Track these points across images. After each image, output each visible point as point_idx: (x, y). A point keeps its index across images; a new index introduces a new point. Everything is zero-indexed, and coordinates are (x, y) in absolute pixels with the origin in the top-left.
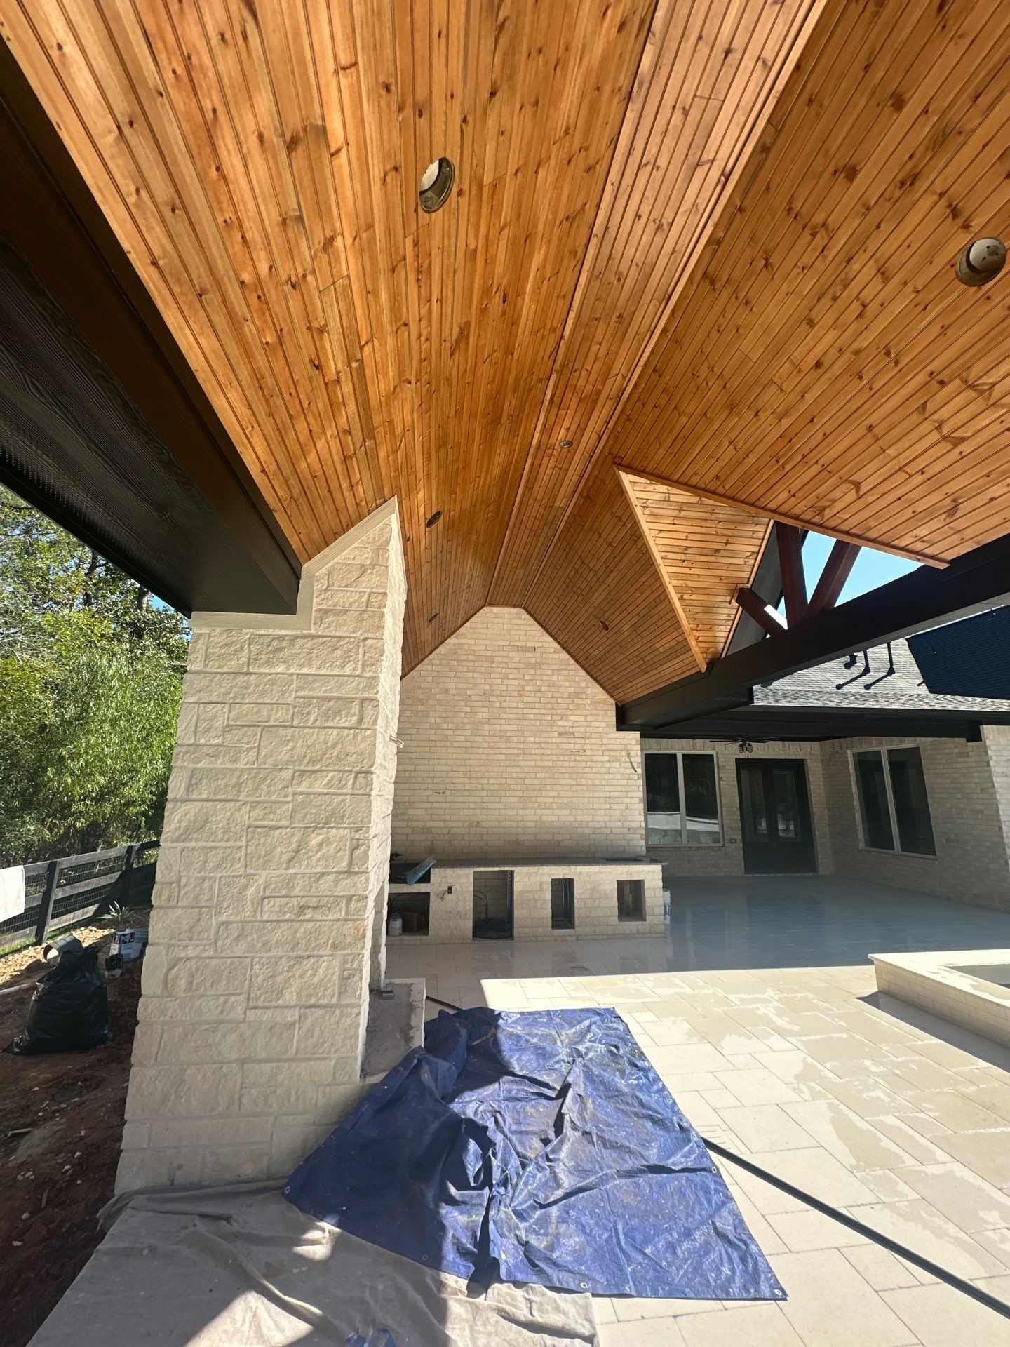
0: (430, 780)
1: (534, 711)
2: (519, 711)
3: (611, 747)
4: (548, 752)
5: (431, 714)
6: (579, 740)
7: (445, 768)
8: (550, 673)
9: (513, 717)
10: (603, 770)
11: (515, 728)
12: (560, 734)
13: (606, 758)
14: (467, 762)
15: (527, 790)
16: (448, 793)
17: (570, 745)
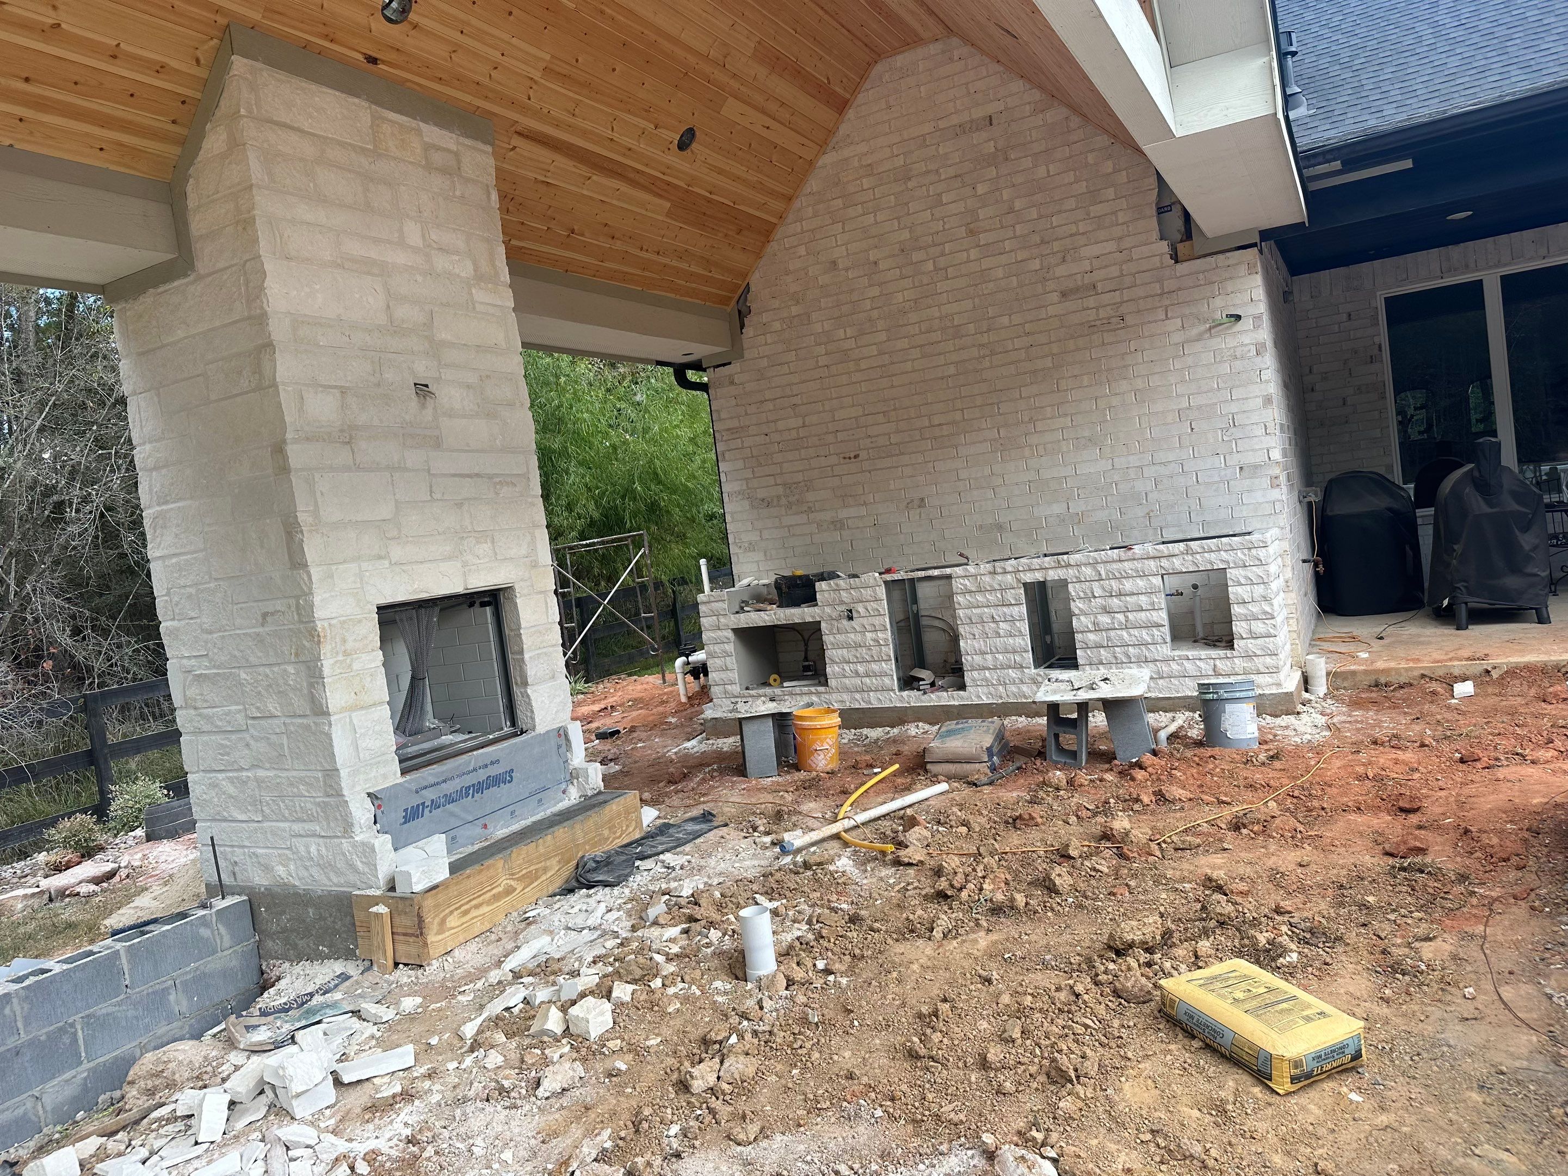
2: (974, 267)
4: (1043, 339)
5: (814, 316)
6: (1106, 298)
7: (854, 412)
9: (961, 283)
12: (1064, 294)
14: (888, 393)
17: (1089, 312)
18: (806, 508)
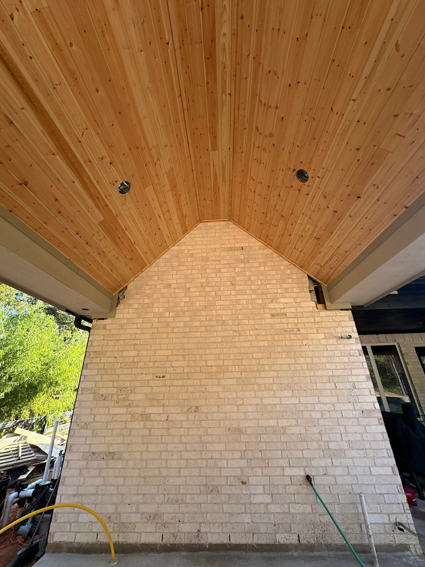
0: (151, 364)
1: (246, 297)
2: (233, 298)
3: (324, 324)
4: (264, 333)
5: (155, 305)
6: (291, 320)
7: (167, 353)
8: (257, 265)
9: (227, 303)
10: (321, 348)
11: (229, 312)
12: (272, 315)
13: (321, 336)
14: (186, 346)
15: (245, 371)
16: (168, 376)
17: (284, 325)
18: (127, 404)
